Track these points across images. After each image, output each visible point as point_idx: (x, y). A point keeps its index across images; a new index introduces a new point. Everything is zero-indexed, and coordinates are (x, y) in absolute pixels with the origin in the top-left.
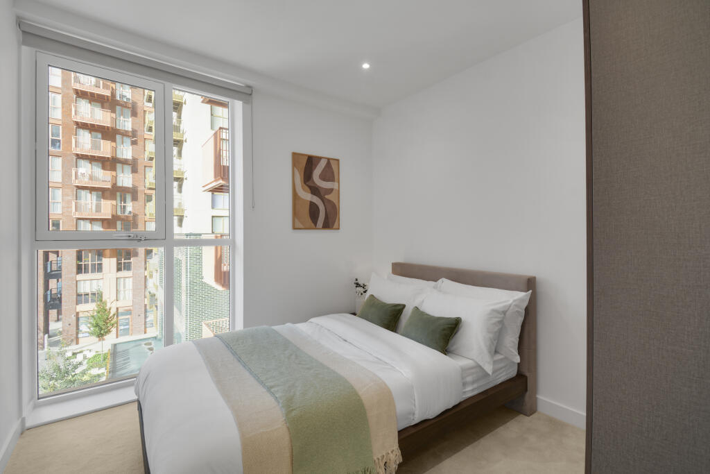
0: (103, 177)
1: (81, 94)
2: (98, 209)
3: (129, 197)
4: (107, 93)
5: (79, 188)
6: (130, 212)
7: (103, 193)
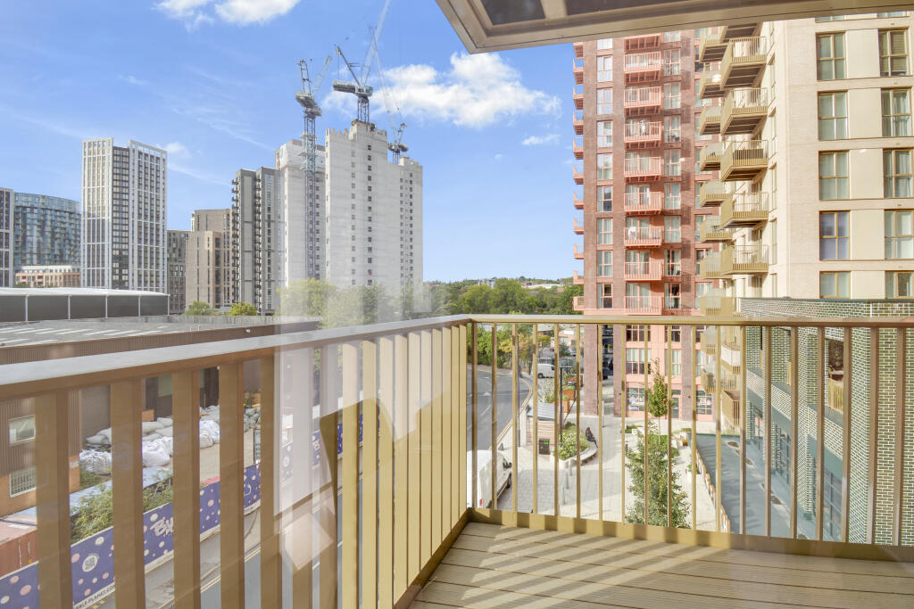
0: (652, 235)
1: (633, 148)
2: (646, 271)
3: (678, 255)
4: (657, 137)
5: (629, 248)
6: (678, 273)
7: (652, 251)
